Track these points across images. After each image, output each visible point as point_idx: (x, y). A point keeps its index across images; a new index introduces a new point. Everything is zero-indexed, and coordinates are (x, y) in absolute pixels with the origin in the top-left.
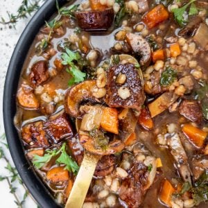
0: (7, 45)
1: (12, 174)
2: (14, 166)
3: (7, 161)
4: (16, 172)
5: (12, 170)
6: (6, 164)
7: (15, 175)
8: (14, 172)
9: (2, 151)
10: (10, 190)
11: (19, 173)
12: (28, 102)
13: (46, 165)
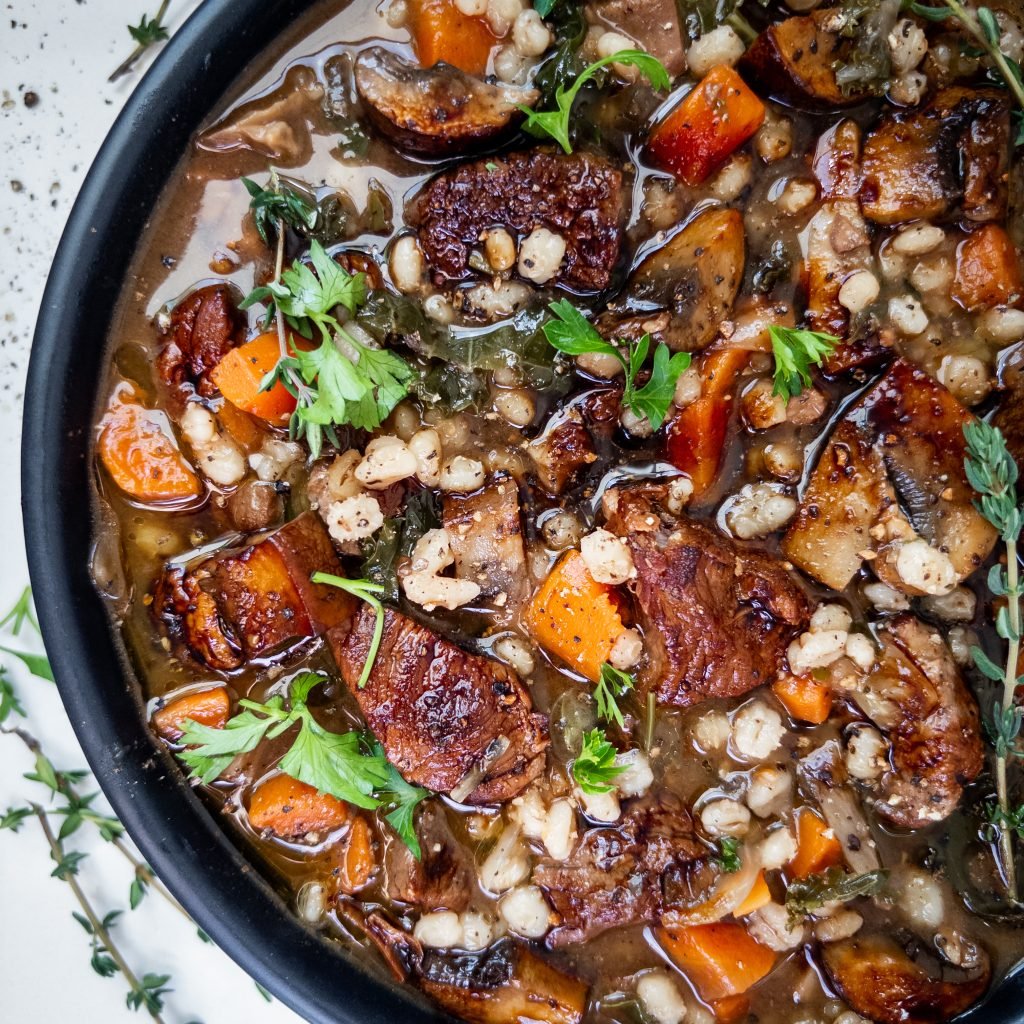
0: (17, 186)
1: (62, 801)
4: (90, 788)
5: (62, 782)
7: (76, 806)
10: (54, 865)
12: (157, 473)
13: (239, 763)
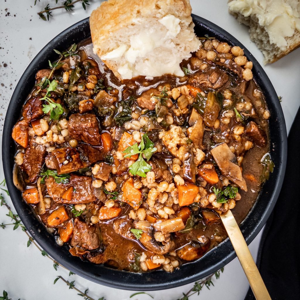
0: (3, 85)
1: (14, 221)
2: (16, 213)
3: (9, 208)
4: (19, 219)
5: (14, 217)
6: (7, 211)
7: (17, 222)
8: (16, 220)
9: (3, 198)
11: (22, 220)
